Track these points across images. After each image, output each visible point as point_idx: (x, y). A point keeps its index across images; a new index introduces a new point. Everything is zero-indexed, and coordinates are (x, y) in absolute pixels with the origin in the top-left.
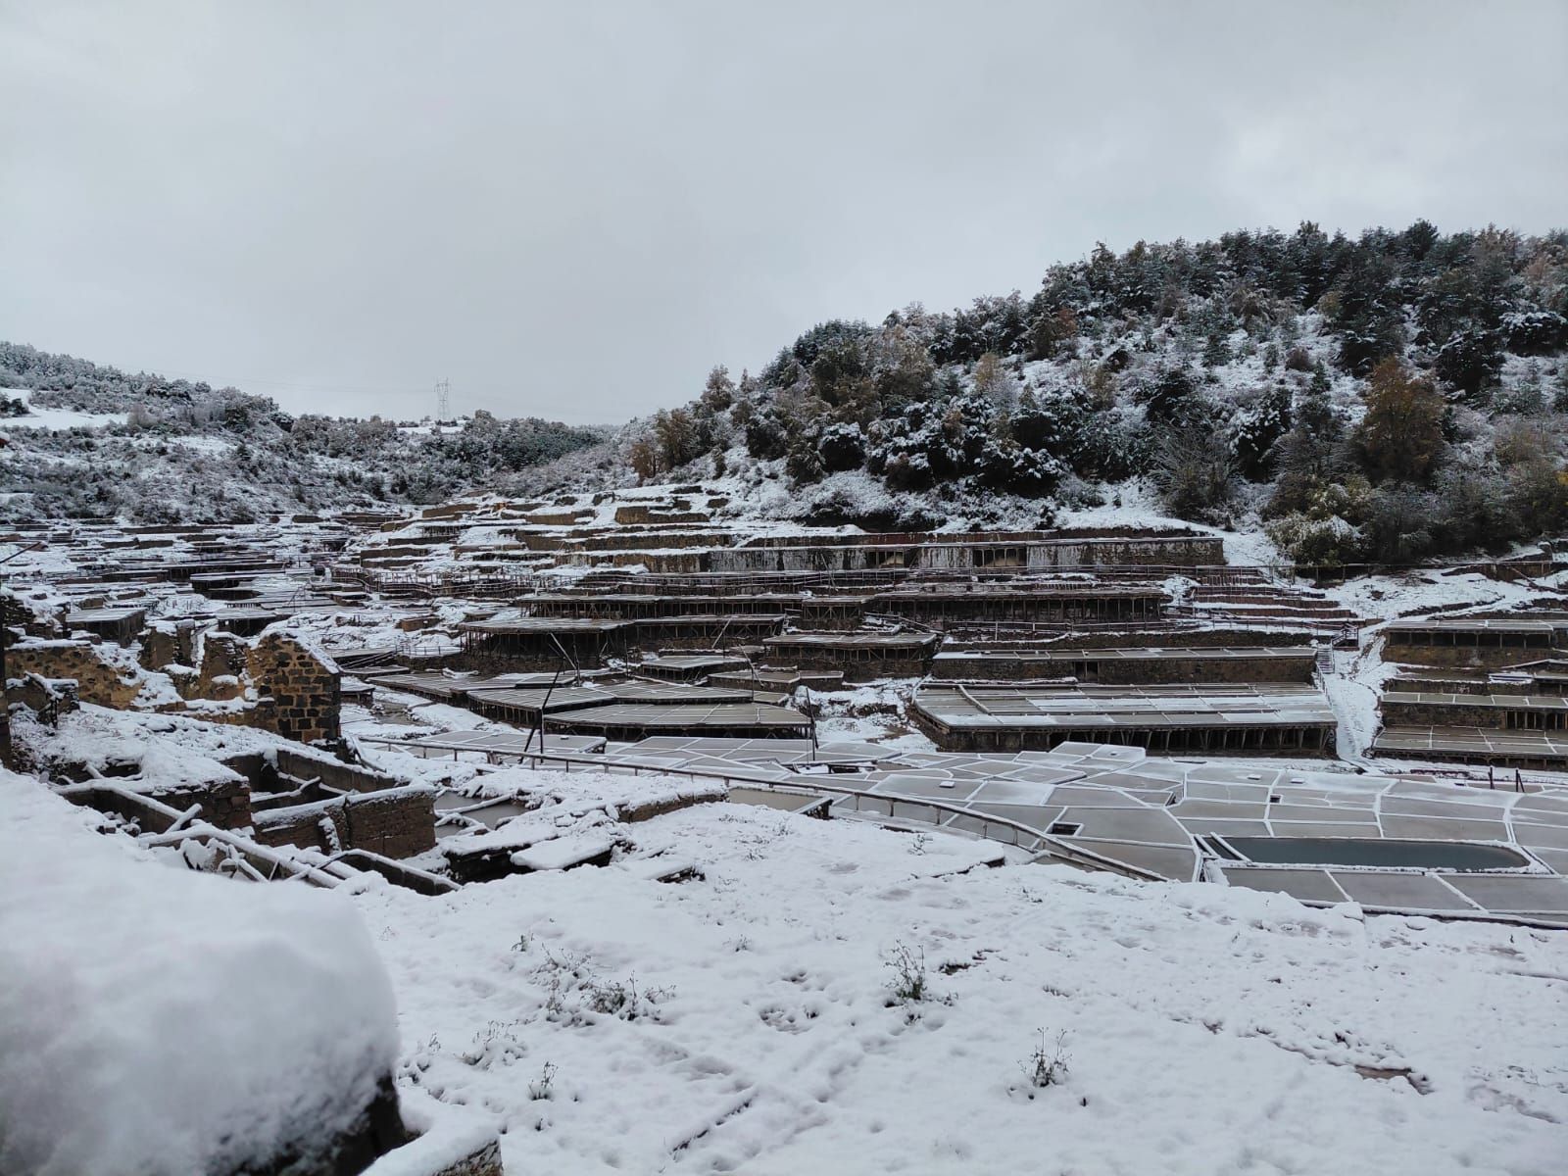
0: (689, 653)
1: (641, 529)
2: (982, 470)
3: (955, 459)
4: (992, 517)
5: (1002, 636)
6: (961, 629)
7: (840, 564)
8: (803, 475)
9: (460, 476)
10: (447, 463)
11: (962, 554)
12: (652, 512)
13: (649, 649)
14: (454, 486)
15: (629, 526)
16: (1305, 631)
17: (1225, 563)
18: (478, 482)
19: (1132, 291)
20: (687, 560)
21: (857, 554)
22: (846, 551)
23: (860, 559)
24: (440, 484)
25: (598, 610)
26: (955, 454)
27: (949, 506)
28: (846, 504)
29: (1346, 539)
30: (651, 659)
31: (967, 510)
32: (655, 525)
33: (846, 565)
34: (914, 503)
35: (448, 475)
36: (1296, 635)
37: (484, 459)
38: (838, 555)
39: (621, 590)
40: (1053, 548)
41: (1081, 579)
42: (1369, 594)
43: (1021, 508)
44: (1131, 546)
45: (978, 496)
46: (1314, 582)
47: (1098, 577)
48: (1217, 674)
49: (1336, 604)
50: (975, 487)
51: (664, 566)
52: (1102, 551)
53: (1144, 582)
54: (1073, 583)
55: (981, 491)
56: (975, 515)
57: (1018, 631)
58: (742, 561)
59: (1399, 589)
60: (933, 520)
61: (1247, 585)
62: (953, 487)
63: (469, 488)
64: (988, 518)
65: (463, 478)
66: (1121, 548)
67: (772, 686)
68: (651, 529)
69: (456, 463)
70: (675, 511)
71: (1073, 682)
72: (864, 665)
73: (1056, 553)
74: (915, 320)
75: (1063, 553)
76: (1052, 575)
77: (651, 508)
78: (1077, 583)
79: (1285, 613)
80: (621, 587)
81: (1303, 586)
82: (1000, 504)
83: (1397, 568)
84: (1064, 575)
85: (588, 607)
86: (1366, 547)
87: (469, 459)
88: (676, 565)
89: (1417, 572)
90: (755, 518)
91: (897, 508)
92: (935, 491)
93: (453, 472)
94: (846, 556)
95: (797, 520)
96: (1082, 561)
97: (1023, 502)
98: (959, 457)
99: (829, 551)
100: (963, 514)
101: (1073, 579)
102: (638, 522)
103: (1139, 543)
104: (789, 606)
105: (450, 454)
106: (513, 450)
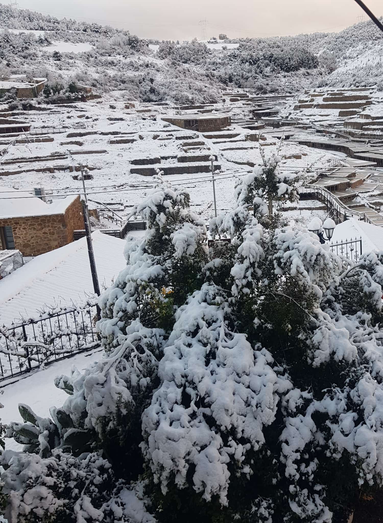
105: (243, 61)
106: (276, 59)
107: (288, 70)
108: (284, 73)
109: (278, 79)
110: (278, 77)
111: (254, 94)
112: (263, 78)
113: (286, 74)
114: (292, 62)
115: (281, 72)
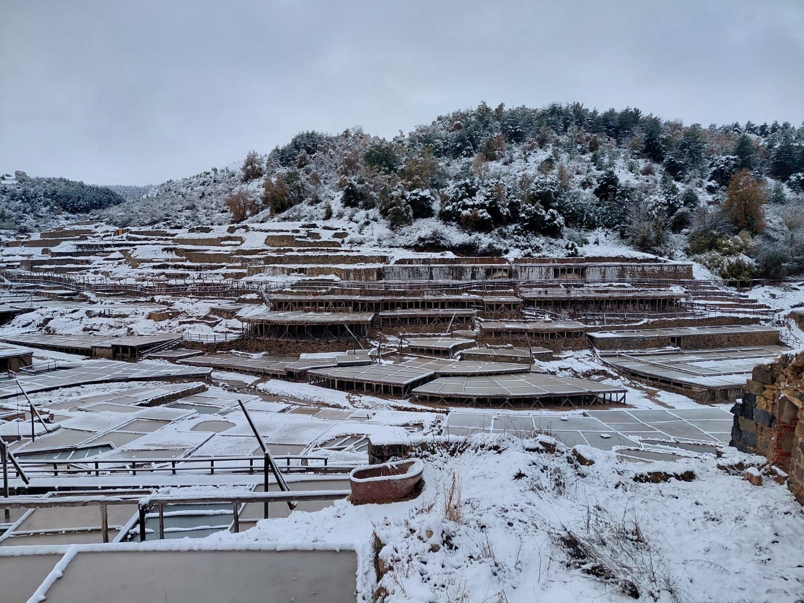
0: (422, 336)
1: (292, 251)
2: (526, 221)
3: (505, 214)
4: (537, 249)
5: (609, 322)
6: (583, 318)
7: (469, 276)
8: (397, 220)
9: (24, 212)
10: (12, 203)
11: (548, 271)
12: (297, 239)
13: (389, 333)
14: (21, 218)
15: (282, 248)
16: (755, 316)
17: (694, 278)
18: (38, 216)
19: (513, 129)
20: (368, 272)
21: (480, 269)
22: (473, 268)
23: (482, 272)
24: (10, 216)
25: (335, 306)
26: (505, 211)
27: (507, 242)
28: (443, 239)
29: (750, 266)
30: (393, 340)
31: (520, 244)
32: (301, 248)
33: (473, 276)
34: (485, 240)
35: (15, 211)
36: (753, 318)
37: (39, 201)
38: (468, 270)
39: (333, 292)
40: (603, 268)
41: (624, 286)
42: (769, 296)
43: (551, 244)
44: (645, 268)
45: (525, 236)
46: (736, 289)
47: (632, 285)
48: (738, 342)
49: (756, 301)
50: (522, 231)
51: (352, 276)
52: (630, 270)
53: (663, 289)
54: (620, 289)
55: (527, 233)
56: (526, 247)
57: (617, 318)
58: (406, 273)
59: (783, 293)
60: (501, 250)
61: (709, 291)
62: (505, 231)
63: (31, 219)
64: (535, 249)
65: (27, 213)
66: (640, 269)
67: (519, 359)
68: (299, 251)
69: (18, 203)
70: (310, 240)
71: (679, 350)
72: (553, 343)
73: (605, 270)
74: (360, 136)
75: (608, 271)
76: (608, 284)
77: (296, 237)
78: (622, 289)
79: (737, 306)
80: (333, 290)
81: (733, 291)
82: (539, 241)
83: (776, 282)
84: (614, 284)
85: (327, 304)
86: (760, 270)
87: (28, 200)
88: (360, 276)
89: (787, 284)
90: (374, 246)
91: (477, 242)
92: (496, 231)
93: (17, 209)
94: (473, 271)
95: (407, 247)
96: (619, 276)
97: (553, 240)
98: (507, 213)
99: (462, 268)
100: (517, 247)
101: (620, 286)
102: (286, 246)
103: (650, 266)
104: (473, 303)
105: (13, 197)
106: (59, 196)
107: (74, 211)
108: (67, 214)
109: (56, 221)
110: (56, 219)
111: (13, 237)
112: (35, 219)
113: (70, 215)
114: (81, 202)
115: (63, 212)
